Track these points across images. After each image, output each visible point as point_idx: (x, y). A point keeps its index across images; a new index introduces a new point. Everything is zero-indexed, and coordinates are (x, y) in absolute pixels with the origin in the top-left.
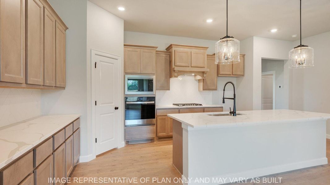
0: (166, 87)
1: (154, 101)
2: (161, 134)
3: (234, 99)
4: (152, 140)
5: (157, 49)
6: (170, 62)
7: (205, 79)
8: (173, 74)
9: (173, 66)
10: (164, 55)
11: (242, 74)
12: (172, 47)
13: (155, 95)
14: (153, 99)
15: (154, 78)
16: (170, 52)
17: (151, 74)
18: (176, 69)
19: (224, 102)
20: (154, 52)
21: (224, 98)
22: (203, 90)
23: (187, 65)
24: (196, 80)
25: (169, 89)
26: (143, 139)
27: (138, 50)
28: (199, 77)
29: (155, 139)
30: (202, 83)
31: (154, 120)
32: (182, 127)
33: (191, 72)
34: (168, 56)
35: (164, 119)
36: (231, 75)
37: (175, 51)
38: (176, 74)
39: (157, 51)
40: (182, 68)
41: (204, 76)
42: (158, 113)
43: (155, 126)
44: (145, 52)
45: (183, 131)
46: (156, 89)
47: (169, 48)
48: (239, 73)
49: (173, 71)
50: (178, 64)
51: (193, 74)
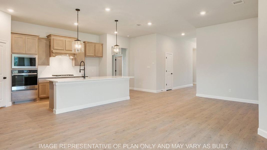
0: (47, 63)
1: (37, 72)
2: (42, 96)
3: (84, 70)
4: (34, 100)
5: (39, 37)
6: (50, 46)
7: (77, 58)
8: (52, 54)
9: (52, 49)
10: (45, 41)
11: (101, 56)
12: (51, 36)
13: (37, 68)
14: (36, 71)
15: (36, 57)
16: (50, 39)
17: (34, 54)
18: (54, 51)
19: (80, 72)
20: (37, 39)
21: (80, 70)
22: (75, 65)
23: (62, 48)
24: (70, 59)
25: (49, 65)
26: (27, 100)
27: (24, 37)
28: (72, 57)
29: (37, 99)
30: (74, 61)
31: (36, 86)
32: (54, 84)
33: (66, 54)
34: (48, 42)
35: (45, 85)
36: (94, 56)
37: (53, 39)
38: (54, 55)
39: (39, 38)
40: (59, 50)
41: (75, 57)
42: (39, 81)
43: (38, 90)
44: (29, 39)
45: (54, 86)
46: (38, 65)
47: (49, 36)
48: (99, 55)
49: (52, 53)
50: (56, 48)
51: (68, 55)
